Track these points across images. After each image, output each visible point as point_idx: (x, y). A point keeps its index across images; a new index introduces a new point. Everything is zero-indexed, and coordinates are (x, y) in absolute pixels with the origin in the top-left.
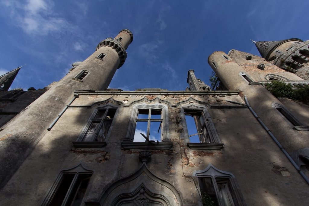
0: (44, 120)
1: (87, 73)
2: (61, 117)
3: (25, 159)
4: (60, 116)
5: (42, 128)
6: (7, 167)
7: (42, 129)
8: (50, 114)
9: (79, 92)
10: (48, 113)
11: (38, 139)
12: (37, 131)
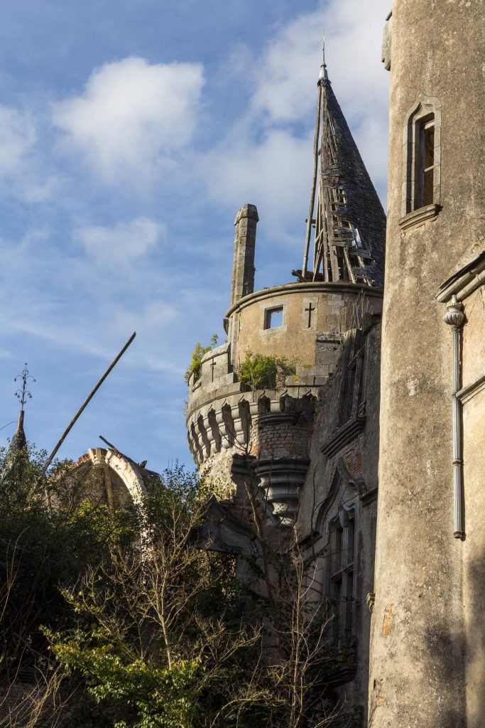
0: (430, 510)
1: (430, 117)
2: (465, 460)
3: (463, 662)
4: (460, 463)
5: (441, 542)
6: (439, 701)
7: (442, 546)
8: (429, 471)
9: (455, 292)
10: (422, 472)
11: (456, 586)
12: (436, 562)
